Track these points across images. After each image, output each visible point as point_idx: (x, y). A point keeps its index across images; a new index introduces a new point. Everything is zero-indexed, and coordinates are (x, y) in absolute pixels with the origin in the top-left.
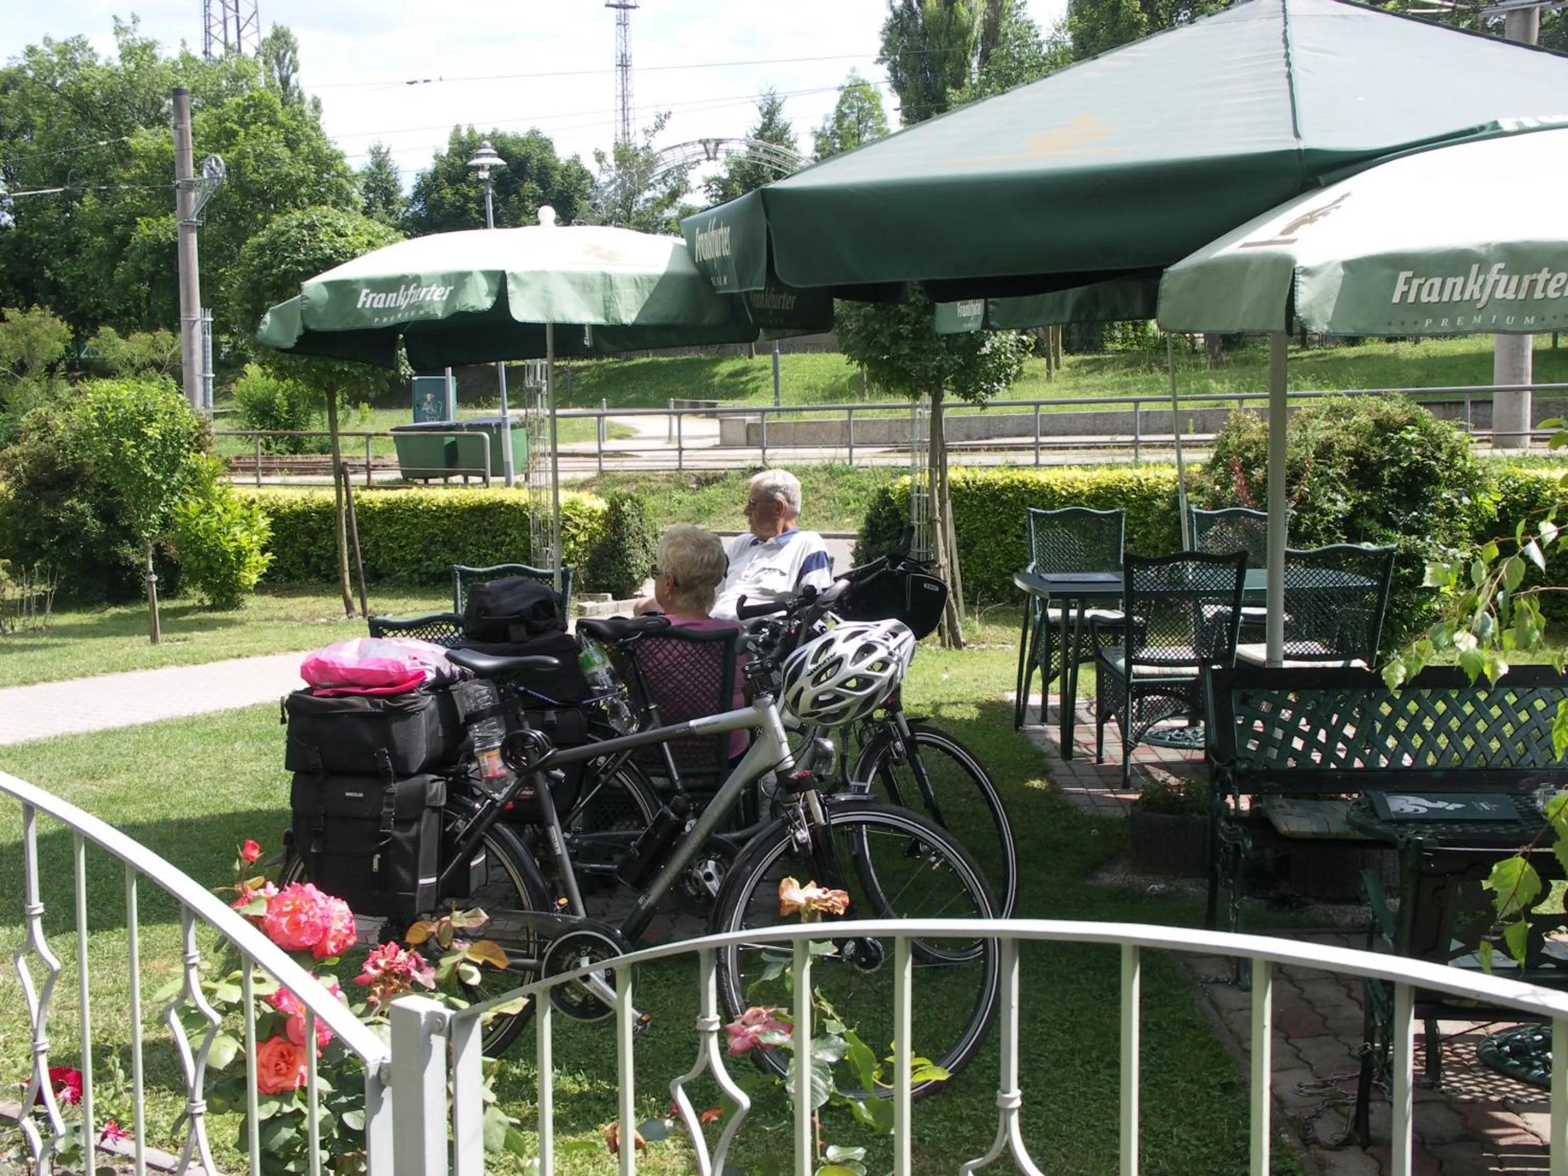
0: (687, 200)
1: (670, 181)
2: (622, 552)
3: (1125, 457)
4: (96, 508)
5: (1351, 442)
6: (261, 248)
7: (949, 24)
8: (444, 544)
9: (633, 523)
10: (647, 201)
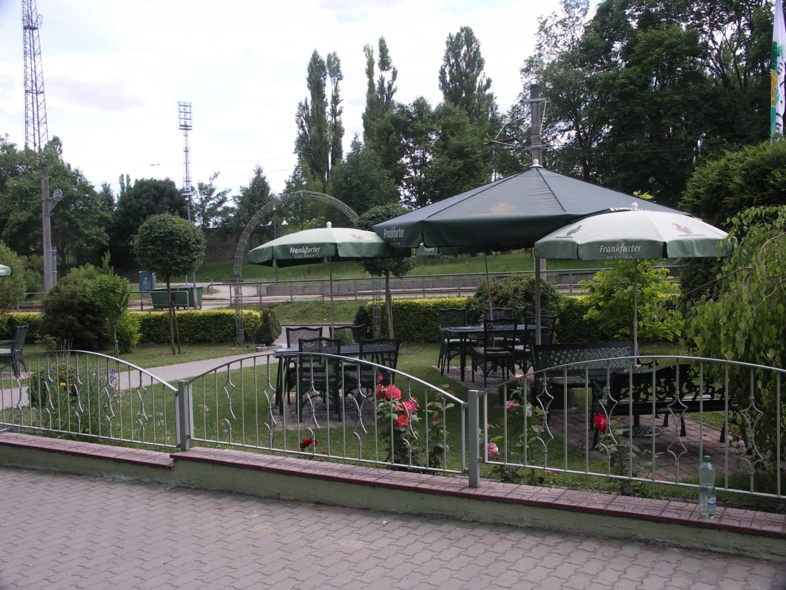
0: (226, 204)
1: (220, 197)
2: (269, 330)
3: (421, 296)
4: (77, 319)
5: (523, 288)
6: (146, 228)
7: (321, 140)
8: (202, 329)
9: (271, 319)
10: (211, 204)
